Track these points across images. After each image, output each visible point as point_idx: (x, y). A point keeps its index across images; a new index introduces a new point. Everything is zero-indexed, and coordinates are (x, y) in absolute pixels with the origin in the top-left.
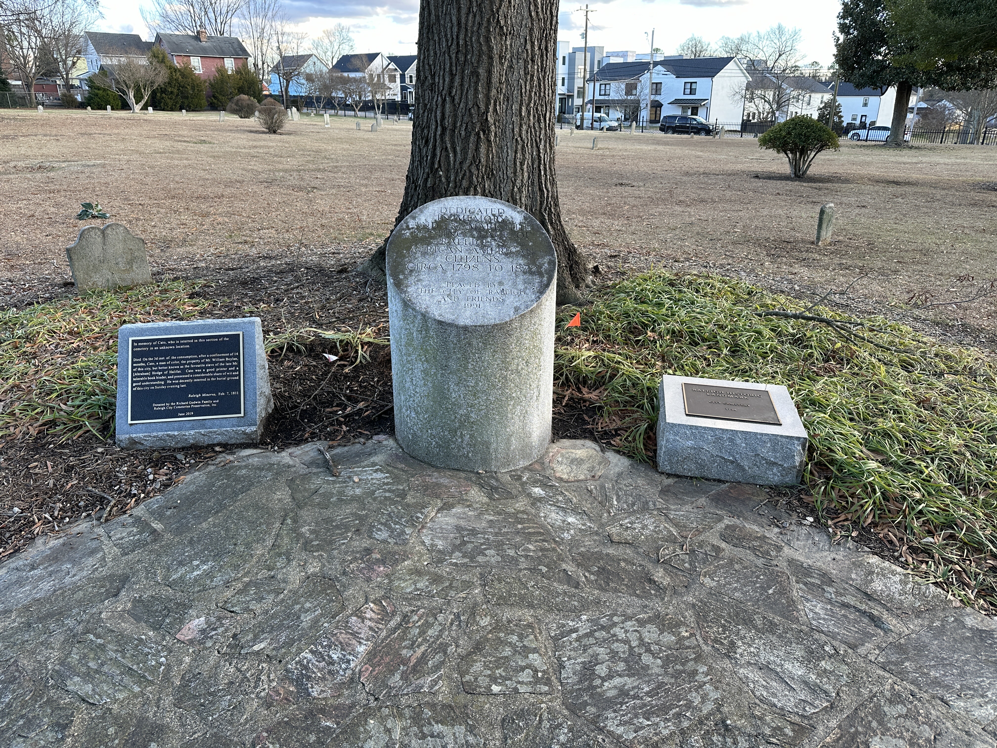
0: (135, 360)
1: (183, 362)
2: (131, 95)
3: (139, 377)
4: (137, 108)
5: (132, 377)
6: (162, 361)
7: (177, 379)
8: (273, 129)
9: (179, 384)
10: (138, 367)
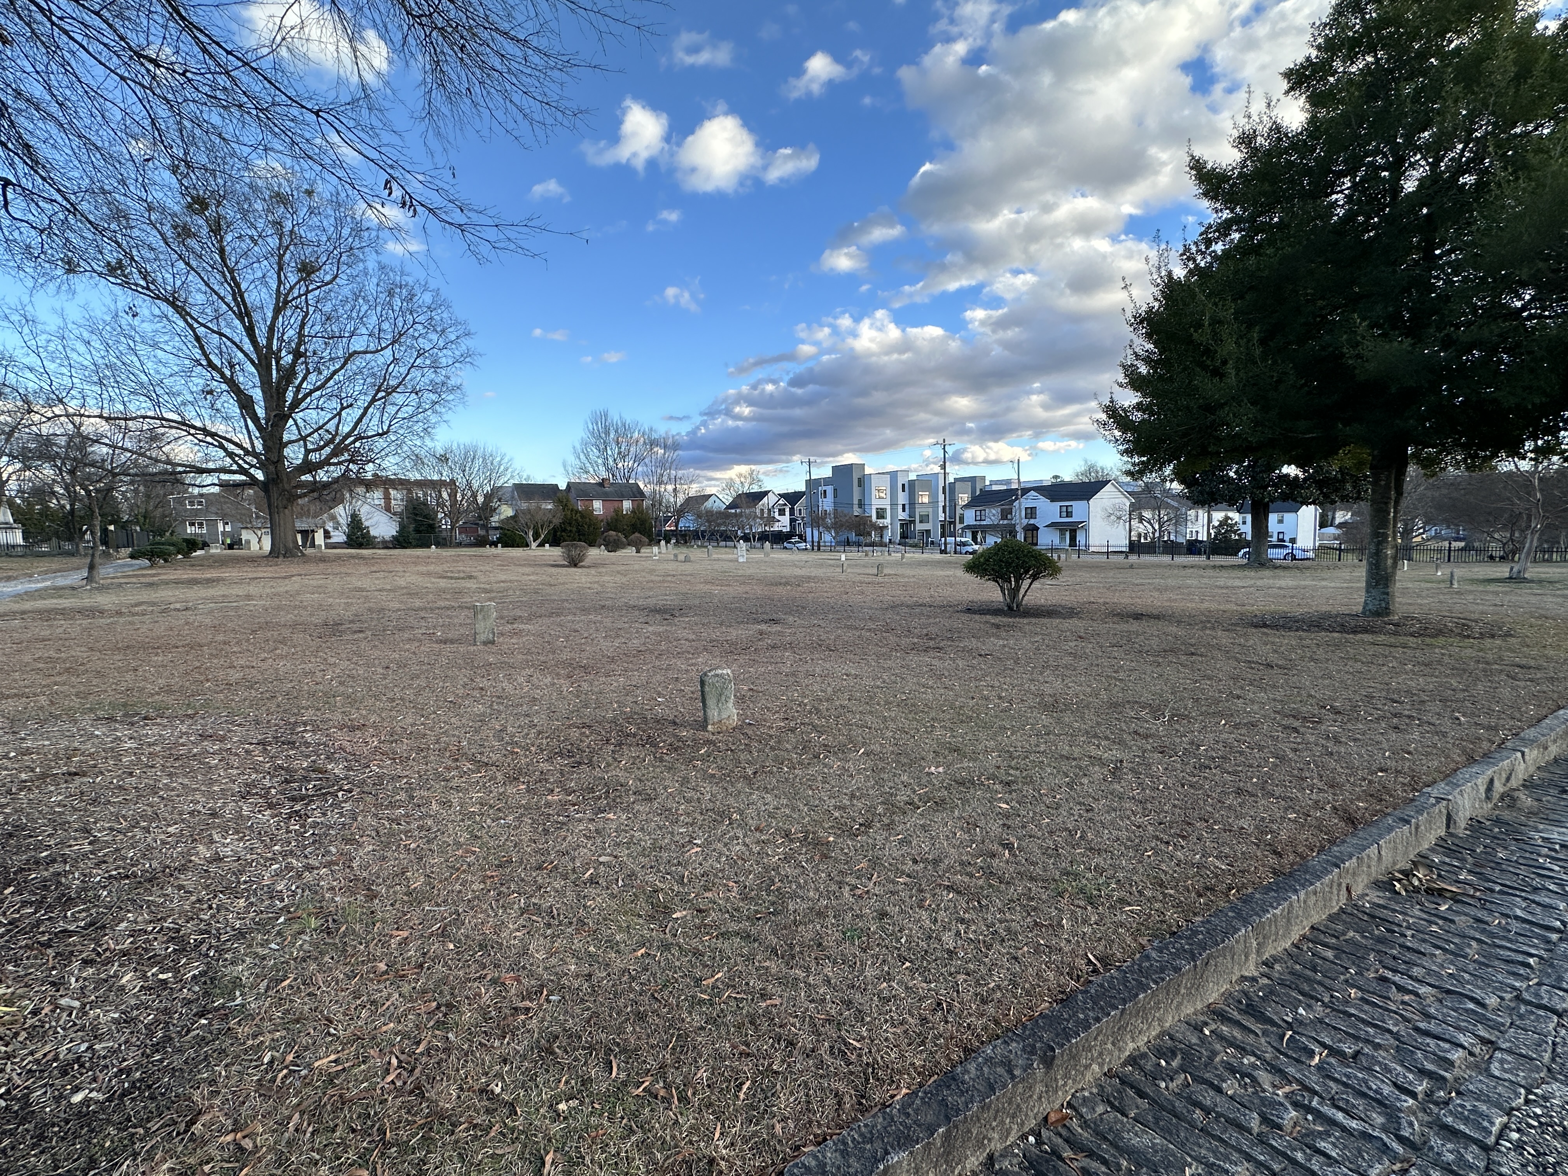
2: (531, 533)
4: (534, 545)
8: (574, 563)
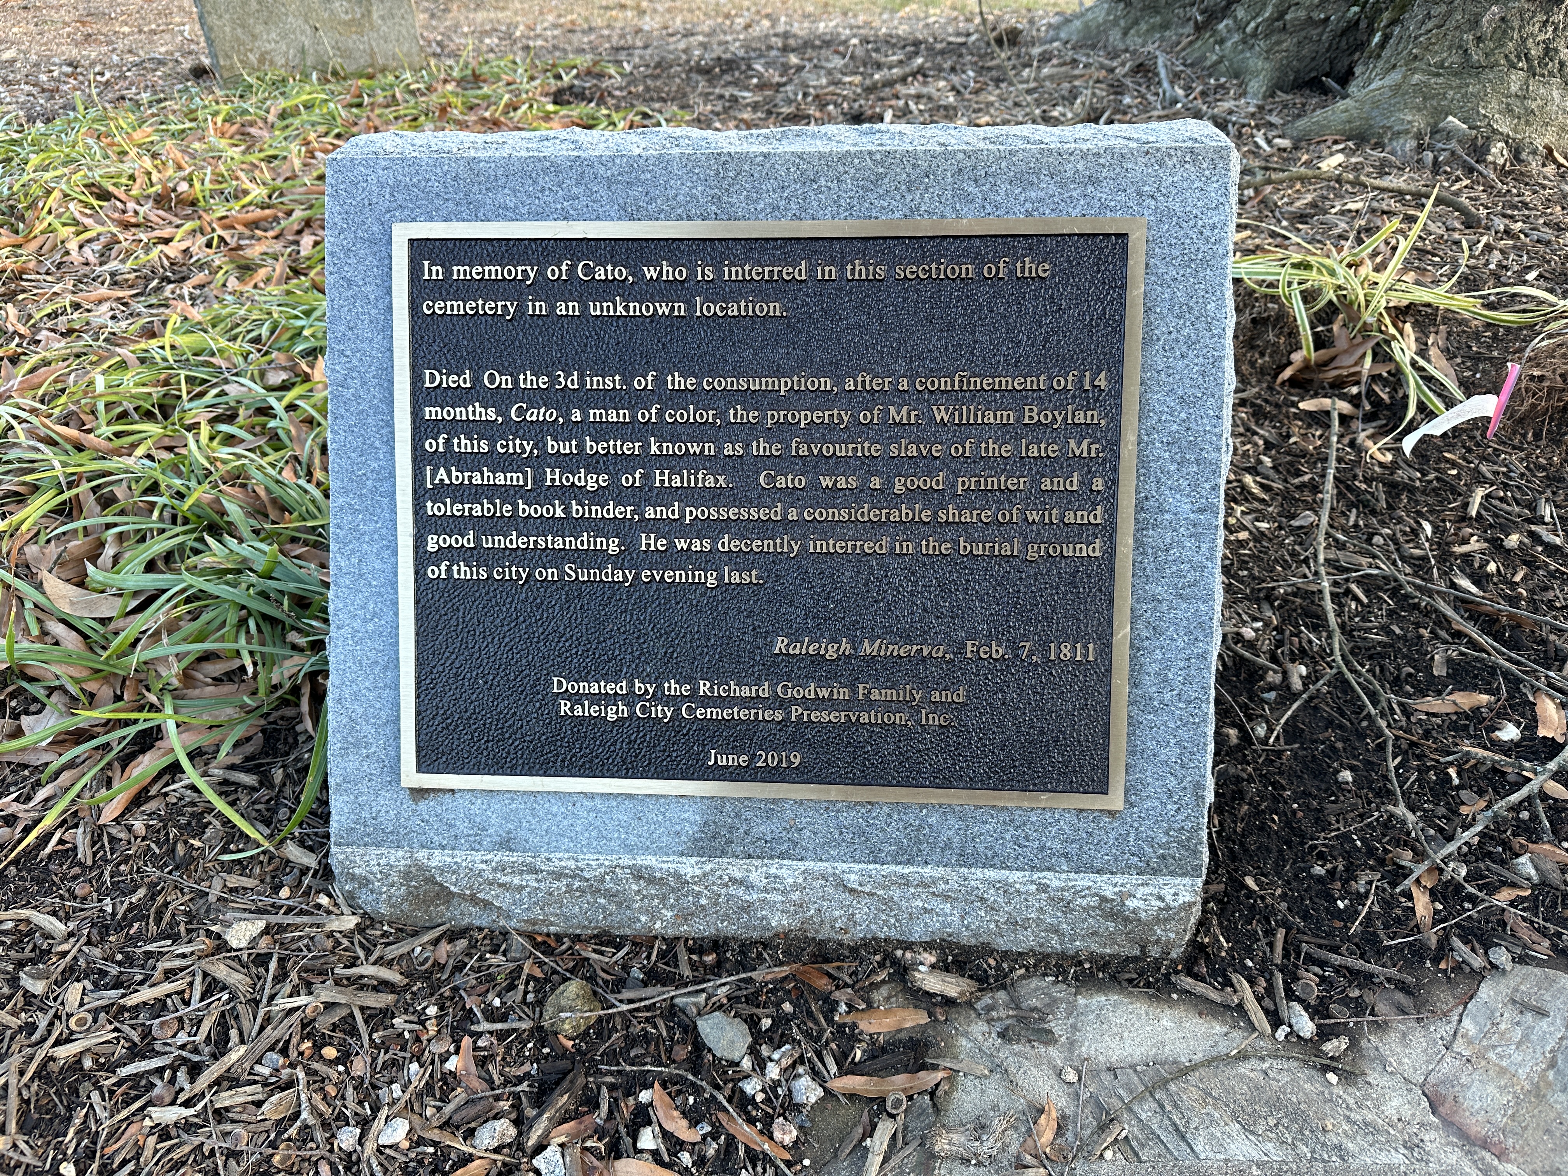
0: (432, 378)
1: (738, 414)
3: (459, 493)
5: (420, 495)
6: (609, 399)
7: (700, 529)
9: (707, 560)
10: (454, 427)
